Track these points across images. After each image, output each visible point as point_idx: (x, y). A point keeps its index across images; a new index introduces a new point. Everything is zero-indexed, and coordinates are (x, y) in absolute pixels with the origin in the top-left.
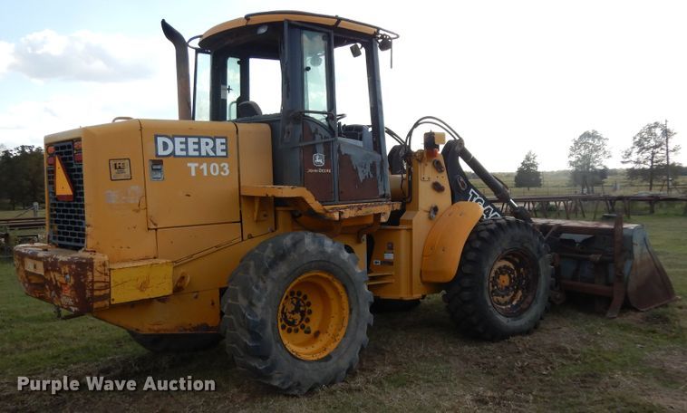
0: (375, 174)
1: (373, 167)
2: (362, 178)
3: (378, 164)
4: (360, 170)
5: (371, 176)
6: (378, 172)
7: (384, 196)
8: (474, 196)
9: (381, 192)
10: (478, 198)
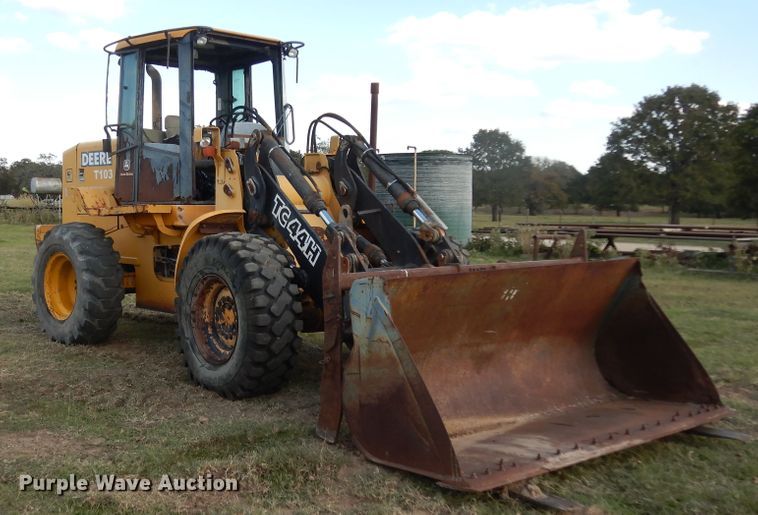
0: (171, 177)
1: (170, 170)
2: (159, 180)
3: (175, 166)
4: (158, 172)
5: (168, 178)
6: (174, 174)
7: (178, 199)
8: (280, 204)
9: (176, 195)
10: (284, 207)
